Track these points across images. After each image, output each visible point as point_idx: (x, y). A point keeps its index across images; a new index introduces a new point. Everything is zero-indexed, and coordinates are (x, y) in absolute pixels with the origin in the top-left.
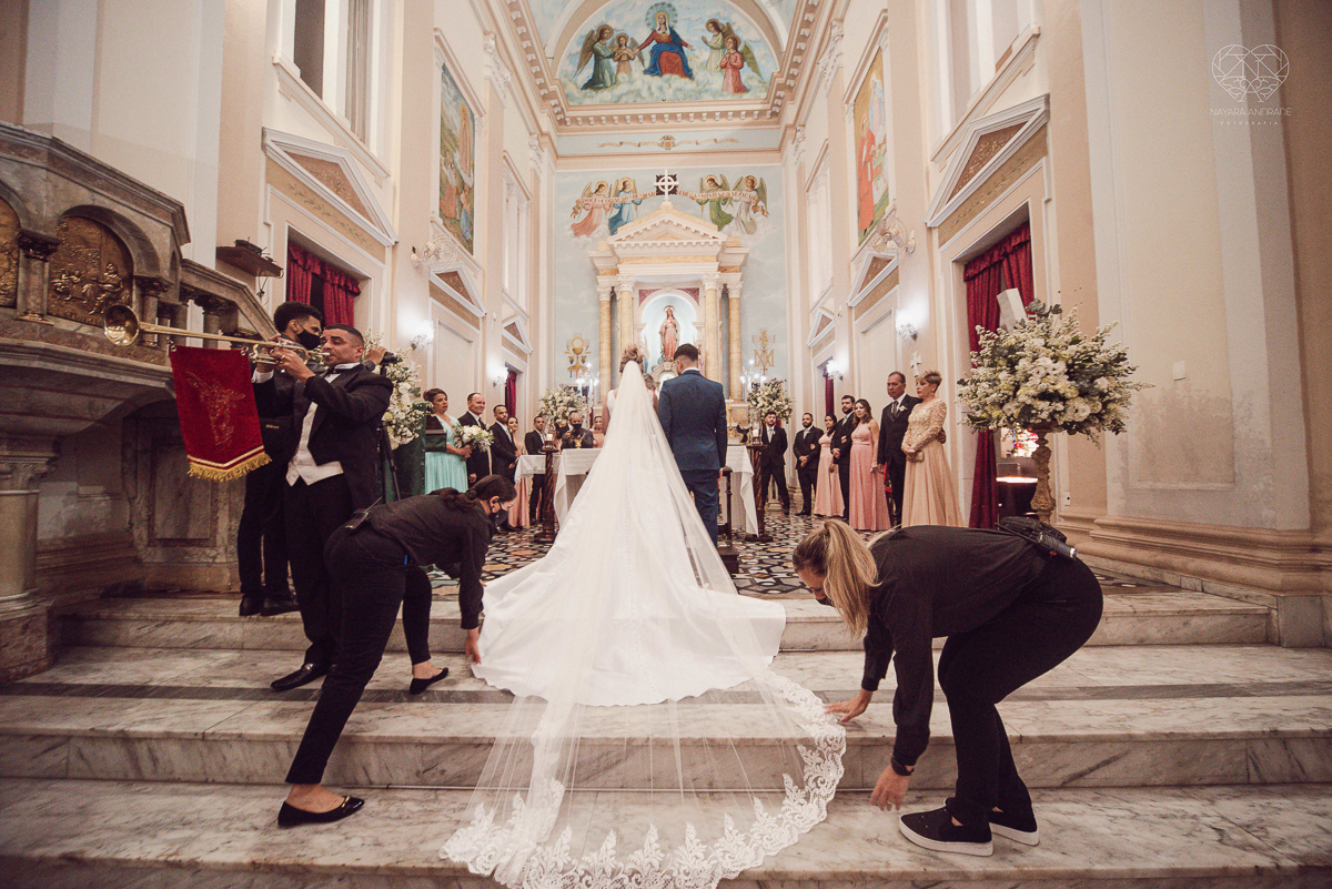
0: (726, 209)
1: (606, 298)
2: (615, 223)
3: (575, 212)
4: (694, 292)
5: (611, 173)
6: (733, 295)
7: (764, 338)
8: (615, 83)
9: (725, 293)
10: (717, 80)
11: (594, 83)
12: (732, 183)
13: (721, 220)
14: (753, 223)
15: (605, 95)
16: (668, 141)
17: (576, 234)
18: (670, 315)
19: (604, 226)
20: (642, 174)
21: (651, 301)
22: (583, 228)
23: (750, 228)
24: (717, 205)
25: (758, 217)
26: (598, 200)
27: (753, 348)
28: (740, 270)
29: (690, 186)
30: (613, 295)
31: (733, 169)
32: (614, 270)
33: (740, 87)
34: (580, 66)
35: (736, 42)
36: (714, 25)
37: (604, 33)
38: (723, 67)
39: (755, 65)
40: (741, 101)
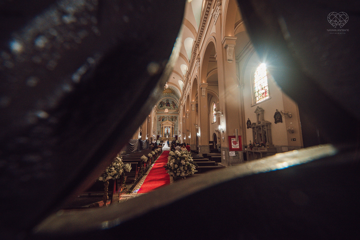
0: (173, 119)
4: (170, 127)
5: (162, 115)
7: (176, 131)
8: (163, 107)
9: (173, 127)
10: (172, 107)
11: (161, 107)
12: (174, 117)
16: (168, 113)
18: (167, 129)
19: (162, 120)
22: (160, 120)
23: (175, 121)
26: (161, 118)
27: (175, 132)
28: (174, 125)
29: (170, 117)
30: (162, 127)
31: (174, 115)
32: (163, 125)
33: (175, 108)
34: (160, 105)
35: (174, 104)
36: (172, 102)
37: (162, 102)
38: (173, 106)
39: (176, 106)
40: (175, 109)
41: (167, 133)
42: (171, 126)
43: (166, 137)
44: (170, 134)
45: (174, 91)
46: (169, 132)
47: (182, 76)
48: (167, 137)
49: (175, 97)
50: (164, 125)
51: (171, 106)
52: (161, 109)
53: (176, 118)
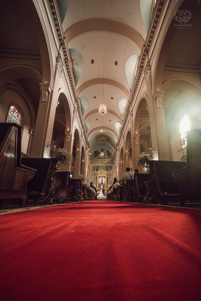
0: (108, 169)
1: (96, 177)
2: (97, 170)
3: (93, 168)
4: (104, 177)
5: (97, 165)
6: (108, 177)
8: (98, 156)
9: (107, 177)
10: (107, 157)
11: (95, 156)
12: (108, 166)
13: (107, 170)
14: (110, 170)
15: (97, 157)
16: (102, 162)
17: (93, 171)
18: (102, 179)
19: (96, 170)
20: (100, 165)
21: (100, 178)
22: (94, 170)
23: (110, 171)
24: (107, 168)
25: (111, 170)
26: (95, 167)
27: (110, 182)
28: (109, 175)
29: (104, 166)
30: (97, 177)
31: (109, 165)
32: (97, 175)
33: (109, 157)
34: (94, 154)
35: (109, 153)
36: (107, 151)
37: (96, 151)
38: (108, 155)
39: (111, 155)
40: (109, 159)
41: (102, 183)
42: (106, 176)
43: (100, 187)
44: (105, 184)
45: (109, 138)
46: (104, 182)
47: (120, 115)
48: (102, 187)
49: (111, 145)
50: (99, 174)
51: (106, 155)
52: (95, 159)
53: (111, 167)
